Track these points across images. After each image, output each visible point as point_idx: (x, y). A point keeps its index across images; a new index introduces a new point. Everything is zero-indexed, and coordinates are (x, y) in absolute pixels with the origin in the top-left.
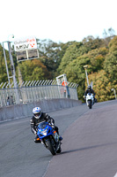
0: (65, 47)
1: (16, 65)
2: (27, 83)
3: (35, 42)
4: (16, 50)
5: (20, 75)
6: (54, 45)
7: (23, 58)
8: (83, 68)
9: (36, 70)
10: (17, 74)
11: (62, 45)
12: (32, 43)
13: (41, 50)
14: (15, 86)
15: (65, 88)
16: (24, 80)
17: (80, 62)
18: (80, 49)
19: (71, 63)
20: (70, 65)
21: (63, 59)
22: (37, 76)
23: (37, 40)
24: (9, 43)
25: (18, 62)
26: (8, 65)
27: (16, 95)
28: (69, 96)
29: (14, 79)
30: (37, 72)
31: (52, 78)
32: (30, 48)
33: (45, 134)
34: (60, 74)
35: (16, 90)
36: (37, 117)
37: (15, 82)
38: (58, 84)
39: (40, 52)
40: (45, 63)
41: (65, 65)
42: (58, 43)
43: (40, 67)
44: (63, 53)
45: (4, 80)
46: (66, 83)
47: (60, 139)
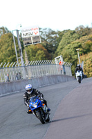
0: (61, 34)
1: (23, 48)
2: (32, 62)
3: (38, 30)
4: (23, 36)
5: (26, 56)
6: (53, 33)
7: (28, 43)
8: (76, 51)
9: (39, 52)
10: (24, 55)
11: (59, 33)
12: (35, 31)
13: (43, 37)
14: (22, 65)
15: (62, 67)
16: (29, 60)
18: (74, 36)
19: (67, 47)
20: (65, 48)
21: (60, 44)
22: (40, 57)
23: (40, 29)
24: (18, 31)
25: (25, 46)
26: (17, 48)
27: (23, 72)
28: (65, 73)
29: (22, 59)
30: (40, 54)
31: (51, 58)
32: (34, 35)
34: (57, 55)
35: (23, 68)
36: (29, 93)
37: (22, 61)
38: (56, 63)
39: (42, 38)
40: (46, 47)
41: (62, 49)
42: (56, 31)
43: (42, 50)
44: (60, 39)
45: (14, 60)
46: (63, 63)
47: (49, 110)
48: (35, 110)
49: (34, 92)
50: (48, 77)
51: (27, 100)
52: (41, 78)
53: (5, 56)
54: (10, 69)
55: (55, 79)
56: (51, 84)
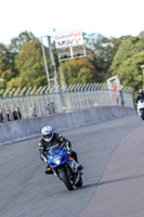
0: (117, 42)
1: (58, 64)
2: (71, 87)
3: (81, 37)
4: (57, 46)
5: (62, 77)
6: (105, 40)
7: (66, 57)
8: (140, 69)
9: (83, 70)
10: (59, 76)
11: (114, 40)
12: (77, 38)
13: (88, 46)
14: (57, 91)
15: (118, 94)
16: (68, 83)
17: (137, 61)
18: (137, 45)
19: (126, 63)
20: (124, 64)
21: (115, 57)
22: (84, 79)
23: (84, 34)
24: (49, 38)
25: (60, 61)
26: (48, 65)
27: (58, 102)
28: (123, 103)
29: (56, 82)
30: (84, 74)
31: (101, 80)
32: (75, 44)
33: (58, 162)
34: (111, 75)
35: (58, 96)
36: (47, 140)
37: (57, 85)
38: (110, 87)
39: (87, 49)
40: (94, 63)
41: (118, 65)
42: (109, 38)
43: (87, 67)
44: (115, 50)
45: (44, 83)
46: (120, 87)
47: (80, 168)
48: (57, 169)
49: (55, 138)
50: (97, 109)
51: (45, 152)
52: (86, 111)
53: (30, 76)
54: (37, 98)
55: (108, 112)
56: (101, 121)
